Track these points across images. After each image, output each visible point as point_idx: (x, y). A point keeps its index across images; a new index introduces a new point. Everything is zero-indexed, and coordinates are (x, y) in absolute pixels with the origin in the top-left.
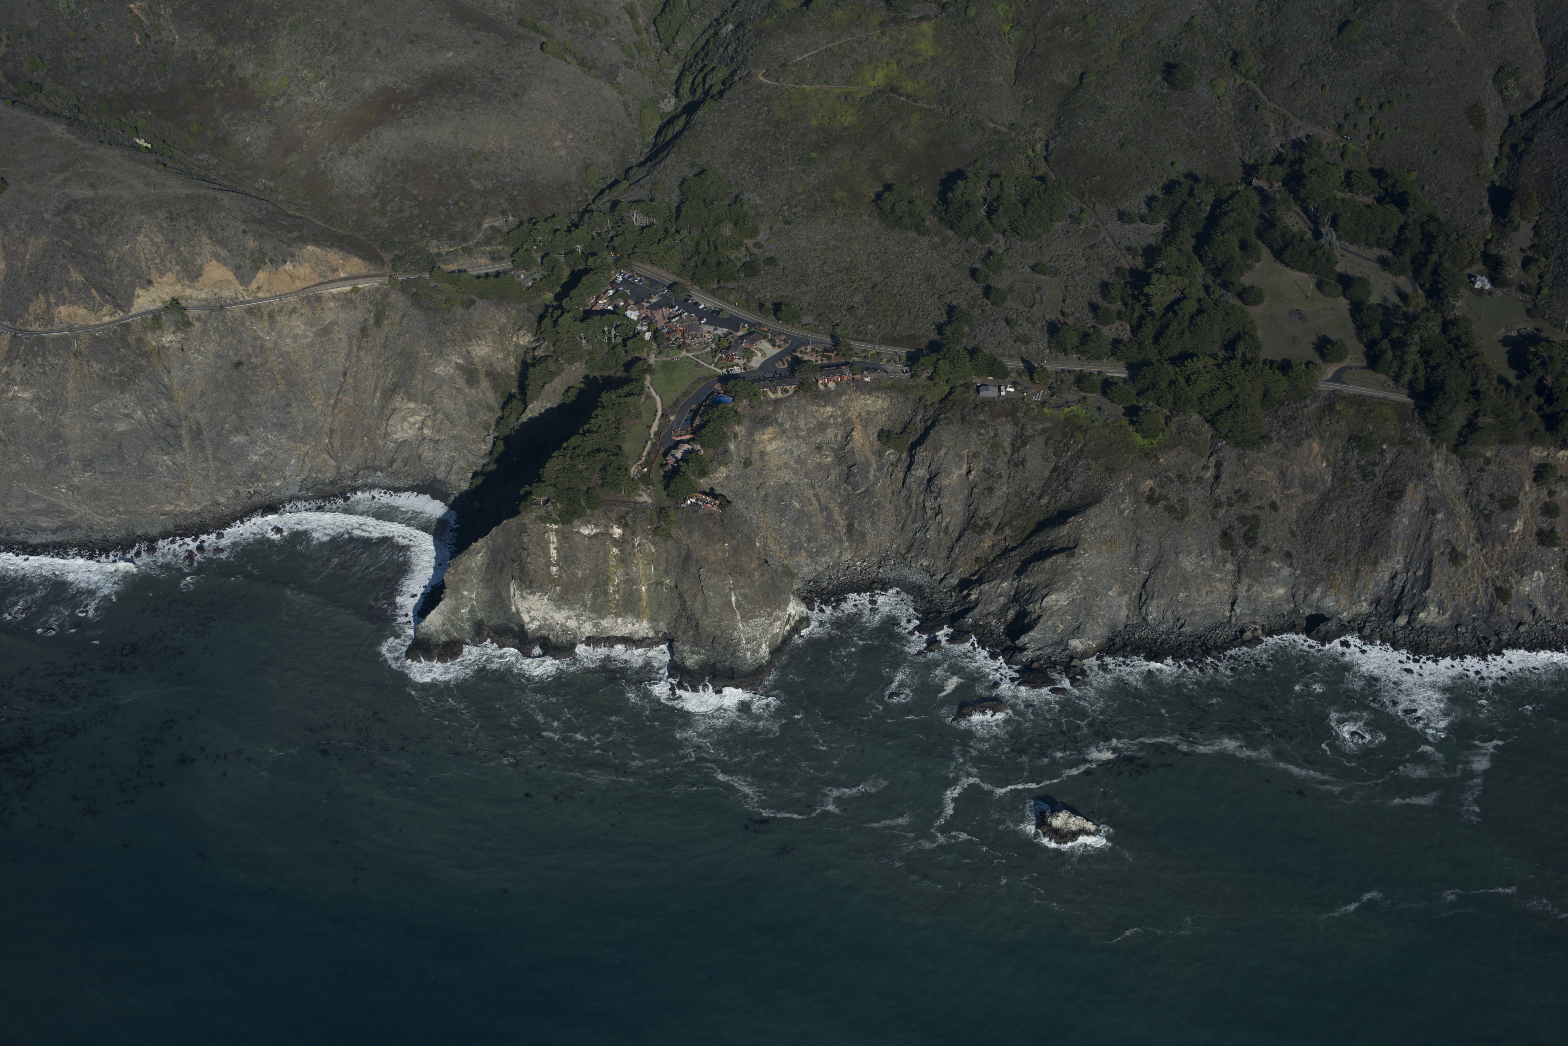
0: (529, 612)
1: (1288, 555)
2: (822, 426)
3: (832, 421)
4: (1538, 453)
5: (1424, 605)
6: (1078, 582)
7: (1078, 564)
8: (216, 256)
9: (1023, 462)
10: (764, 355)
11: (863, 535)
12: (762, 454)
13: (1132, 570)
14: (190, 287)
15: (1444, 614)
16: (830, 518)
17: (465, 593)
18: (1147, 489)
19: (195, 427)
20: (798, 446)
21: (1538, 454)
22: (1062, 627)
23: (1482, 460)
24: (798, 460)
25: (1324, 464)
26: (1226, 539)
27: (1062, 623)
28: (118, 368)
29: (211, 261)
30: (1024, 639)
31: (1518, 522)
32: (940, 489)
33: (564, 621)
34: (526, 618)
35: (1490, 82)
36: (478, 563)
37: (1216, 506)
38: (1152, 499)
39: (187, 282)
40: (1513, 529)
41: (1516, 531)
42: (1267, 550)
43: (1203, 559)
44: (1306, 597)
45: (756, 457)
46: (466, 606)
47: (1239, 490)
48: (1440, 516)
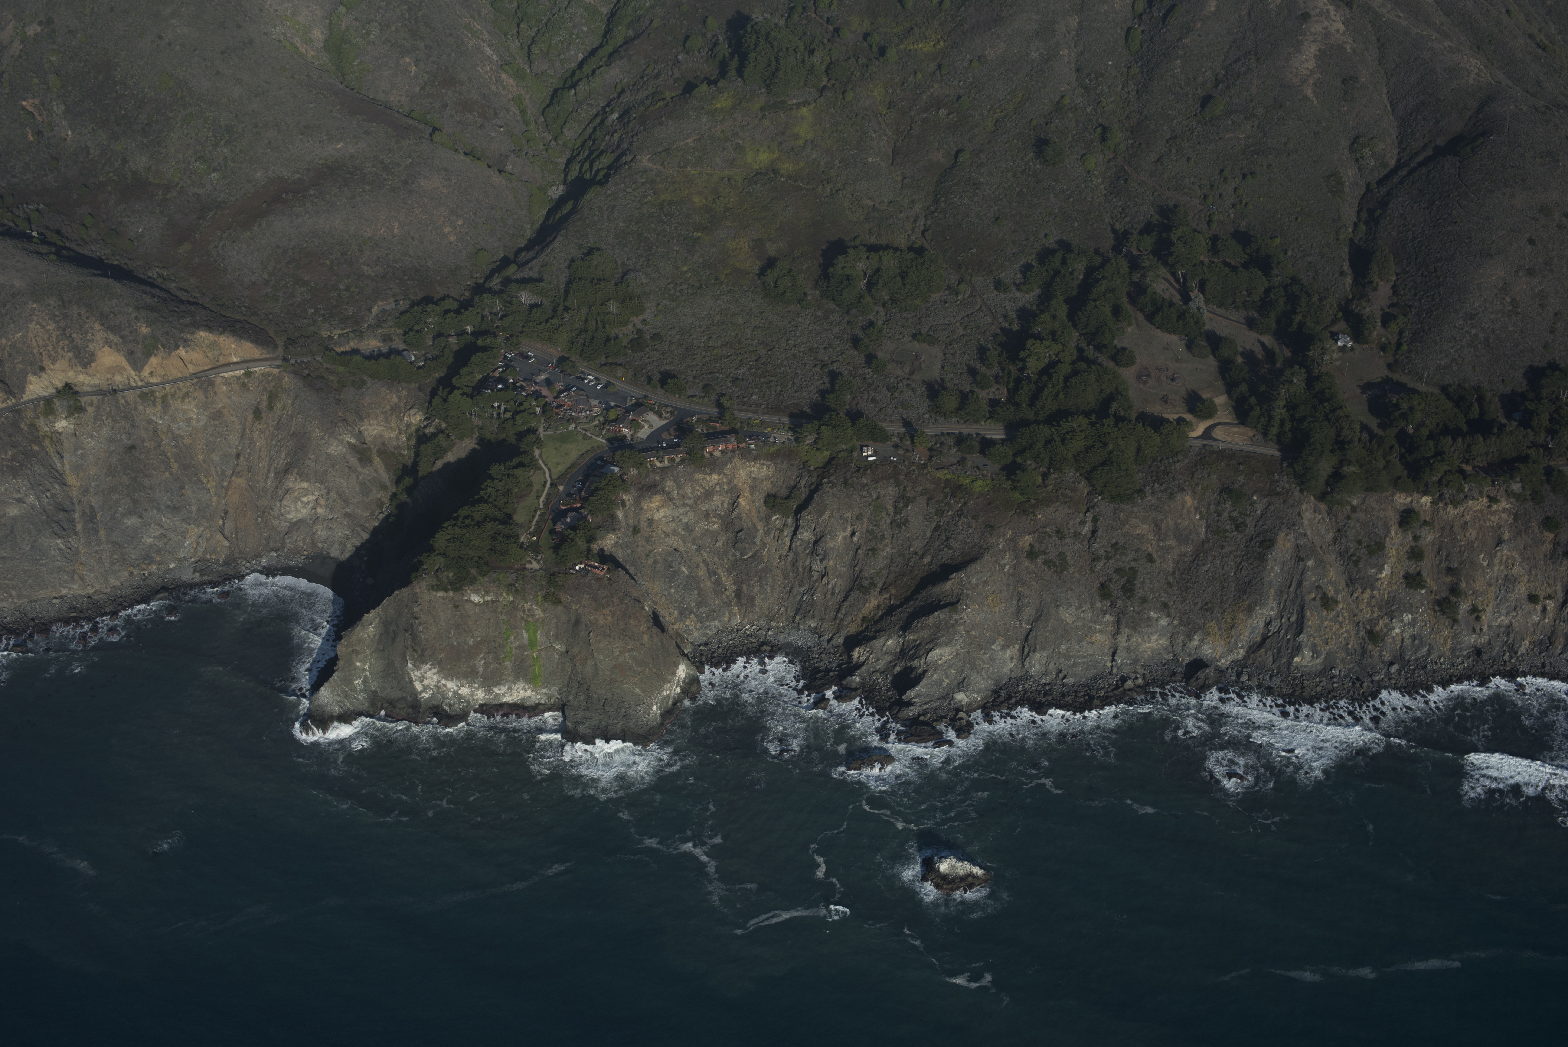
0: (422, 681)
1: (1165, 605)
2: (709, 494)
3: (718, 488)
4: (1402, 499)
5: (1297, 650)
6: (961, 637)
7: (961, 619)
8: (108, 343)
9: (906, 522)
10: (651, 426)
11: (752, 599)
12: (651, 521)
13: (1015, 624)
14: (81, 372)
15: (1317, 658)
16: (718, 583)
17: (358, 664)
18: (1027, 545)
19: (88, 511)
20: (686, 514)
21: (1401, 501)
22: (947, 681)
23: (1349, 508)
24: (687, 527)
25: (1198, 517)
26: (1104, 591)
27: (947, 678)
28: (10, 453)
29: (103, 347)
30: (911, 694)
31: (1386, 567)
32: (825, 551)
33: (456, 688)
34: (418, 687)
35: (1347, 152)
36: (371, 635)
37: (1094, 560)
38: (1032, 554)
39: (79, 368)
40: (1381, 573)
41: (1383, 575)
42: (1144, 600)
43: (1083, 612)
44: (1184, 645)
45: (643, 525)
46: (360, 677)
47: (1116, 543)
48: (1310, 563)
